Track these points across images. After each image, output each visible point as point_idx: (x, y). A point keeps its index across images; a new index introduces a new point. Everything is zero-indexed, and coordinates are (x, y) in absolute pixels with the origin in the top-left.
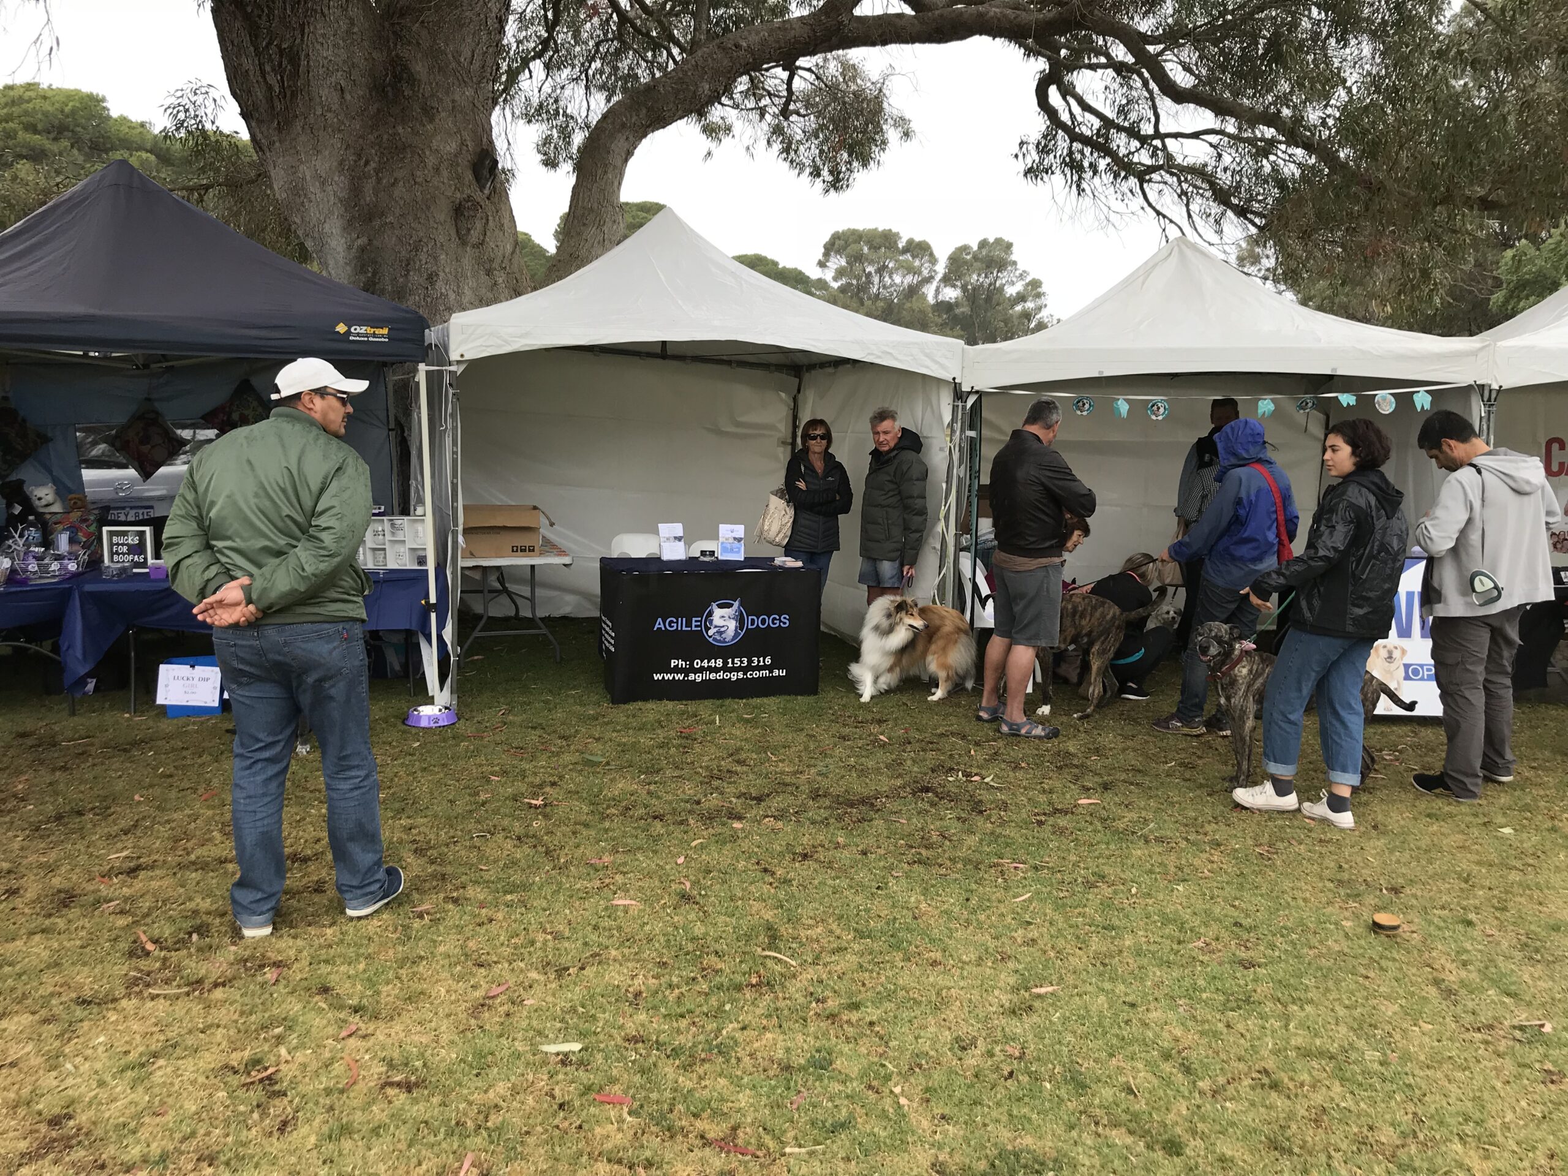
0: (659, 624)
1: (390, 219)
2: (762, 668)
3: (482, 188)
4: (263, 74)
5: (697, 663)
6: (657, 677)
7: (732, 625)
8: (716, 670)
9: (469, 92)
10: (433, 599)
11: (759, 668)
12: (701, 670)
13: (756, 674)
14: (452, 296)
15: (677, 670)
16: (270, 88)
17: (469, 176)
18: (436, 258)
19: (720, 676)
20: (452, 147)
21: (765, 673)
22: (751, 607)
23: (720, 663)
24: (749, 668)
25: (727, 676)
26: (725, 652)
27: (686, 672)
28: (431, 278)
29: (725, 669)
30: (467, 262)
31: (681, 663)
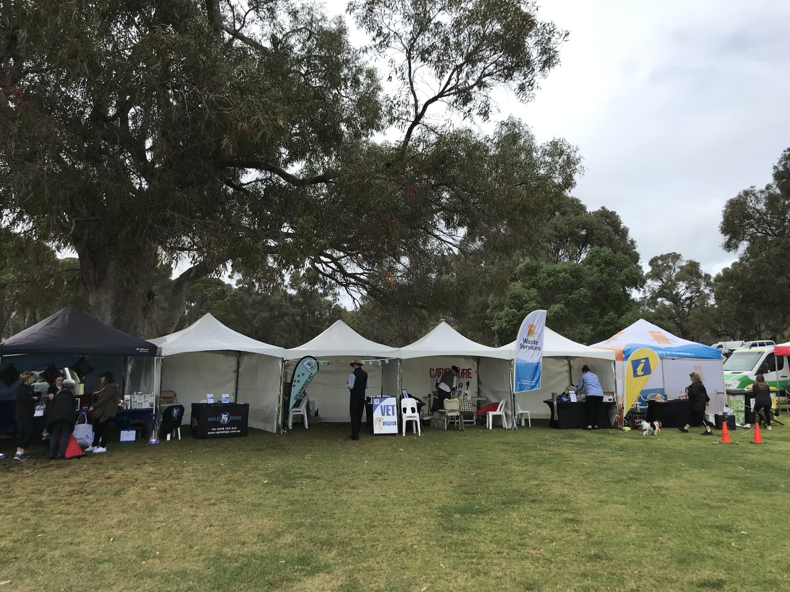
0: (209, 419)
1: (125, 311)
2: (234, 430)
3: (150, 301)
4: (95, 274)
5: (218, 429)
6: (209, 433)
7: (227, 419)
8: (223, 431)
9: (147, 275)
10: (154, 413)
11: (233, 430)
12: (219, 431)
13: (233, 432)
14: (141, 332)
15: (213, 431)
16: (96, 278)
17: (147, 299)
18: (138, 322)
19: (224, 432)
20: (142, 291)
21: (235, 431)
22: (231, 414)
23: (223, 429)
24: (231, 430)
25: (225, 432)
26: (225, 426)
27: (216, 431)
28: (136, 328)
29: (225, 430)
30: (146, 323)
31: (215, 429)
